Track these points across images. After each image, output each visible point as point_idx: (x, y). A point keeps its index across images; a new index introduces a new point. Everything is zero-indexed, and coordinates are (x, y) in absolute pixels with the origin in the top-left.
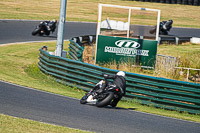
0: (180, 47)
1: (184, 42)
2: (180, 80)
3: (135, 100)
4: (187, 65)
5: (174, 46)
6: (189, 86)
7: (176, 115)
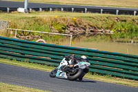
0: (10, 14)
1: (13, 11)
2: (10, 37)
4: (15, 27)
5: (6, 14)
6: (17, 41)
7: (8, 62)
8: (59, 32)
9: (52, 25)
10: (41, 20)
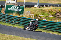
3: (18, 24)
4: (33, 14)
8: (53, 16)
9: (49, 13)
10: (45, 11)
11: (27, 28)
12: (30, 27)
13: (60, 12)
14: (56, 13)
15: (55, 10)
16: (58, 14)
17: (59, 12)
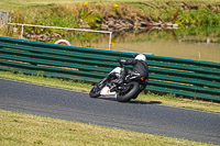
7: (10, 76)
8: (92, 28)
9: (80, 17)
10: (62, 9)
11: (105, 91)
12: (118, 85)
13: (117, 14)
14: (102, 16)
15: (99, 8)
16: (111, 23)
17: (114, 14)
